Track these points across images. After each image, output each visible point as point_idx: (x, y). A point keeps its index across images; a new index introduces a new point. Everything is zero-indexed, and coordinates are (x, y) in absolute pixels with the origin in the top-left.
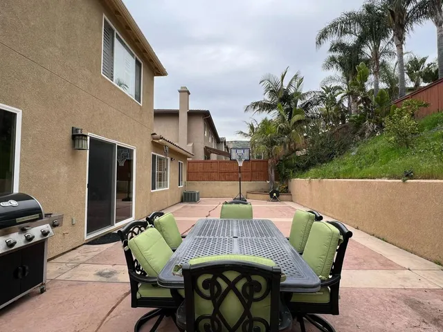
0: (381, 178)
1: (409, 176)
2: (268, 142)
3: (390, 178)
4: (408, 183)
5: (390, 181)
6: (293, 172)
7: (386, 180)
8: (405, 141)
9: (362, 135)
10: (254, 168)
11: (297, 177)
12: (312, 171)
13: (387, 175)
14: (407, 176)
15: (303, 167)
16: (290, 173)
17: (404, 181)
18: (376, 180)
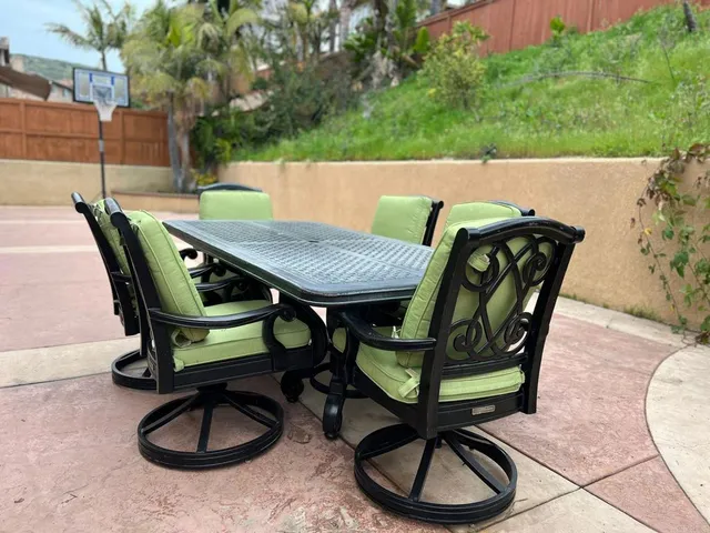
0: (440, 157)
1: (490, 153)
2: (175, 68)
3: (458, 157)
4: (491, 165)
5: (460, 162)
6: (234, 146)
7: (451, 161)
8: (461, 96)
9: (367, 80)
10: (131, 132)
11: (245, 159)
12: (285, 144)
13: (452, 153)
14: (488, 153)
15: (260, 137)
16: (224, 149)
17: (485, 162)
18: (434, 162)
